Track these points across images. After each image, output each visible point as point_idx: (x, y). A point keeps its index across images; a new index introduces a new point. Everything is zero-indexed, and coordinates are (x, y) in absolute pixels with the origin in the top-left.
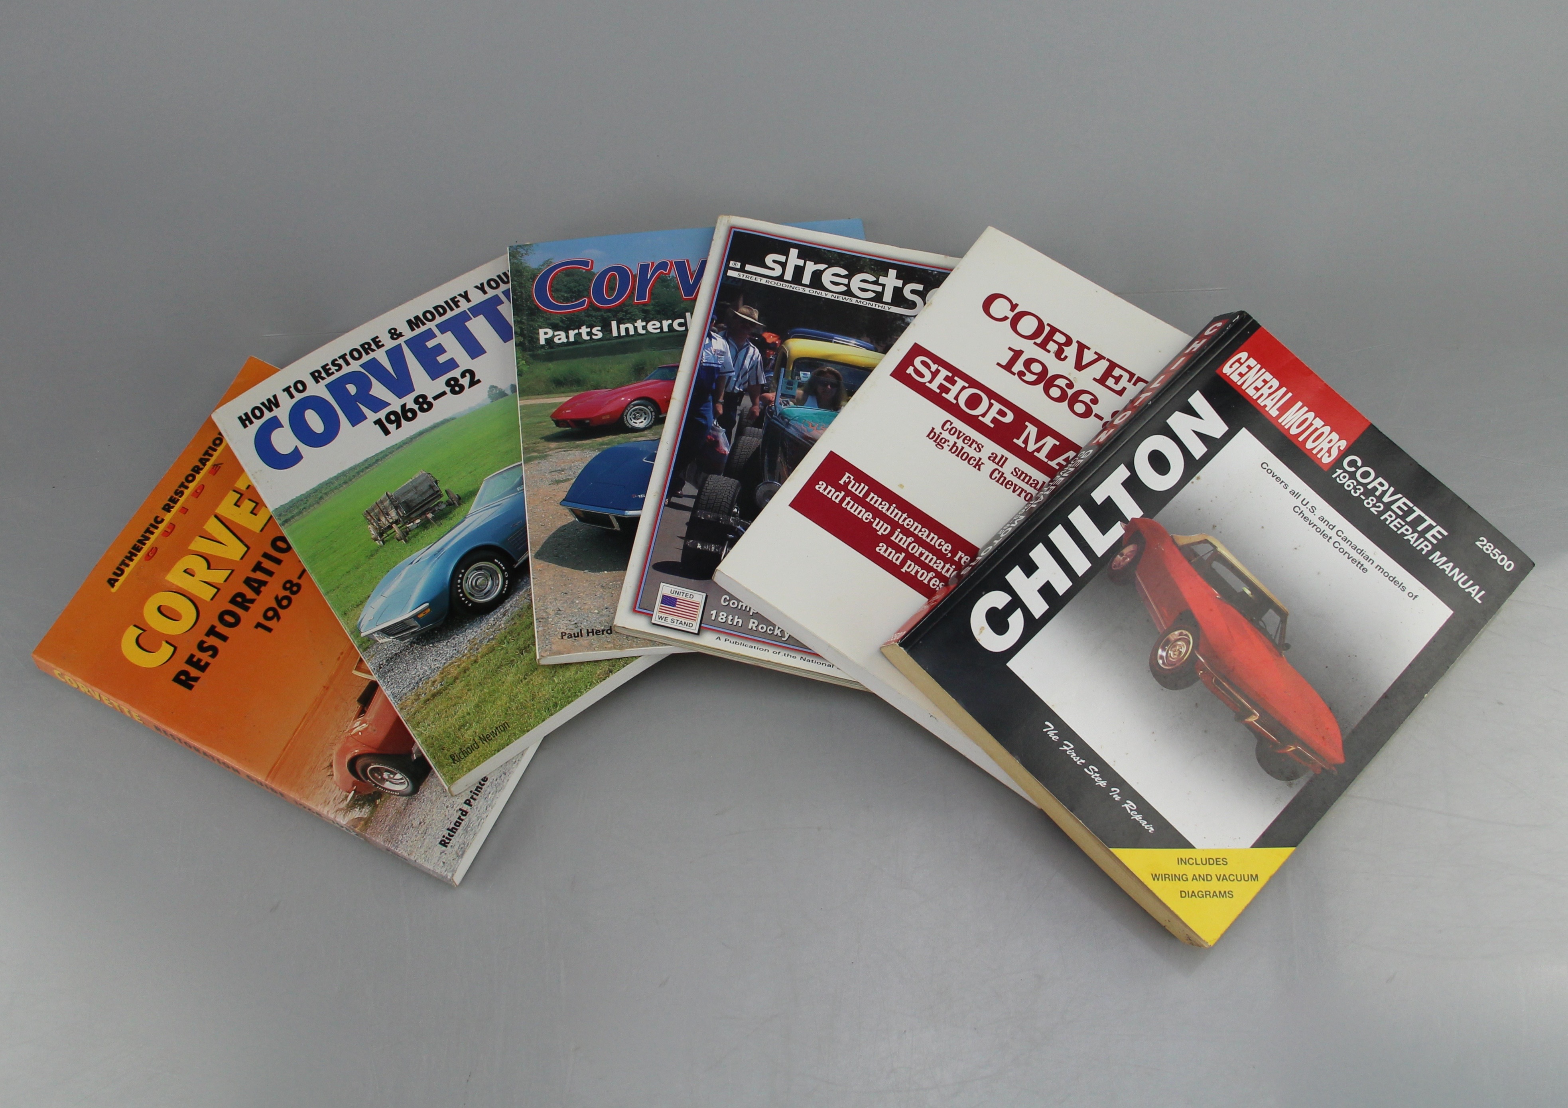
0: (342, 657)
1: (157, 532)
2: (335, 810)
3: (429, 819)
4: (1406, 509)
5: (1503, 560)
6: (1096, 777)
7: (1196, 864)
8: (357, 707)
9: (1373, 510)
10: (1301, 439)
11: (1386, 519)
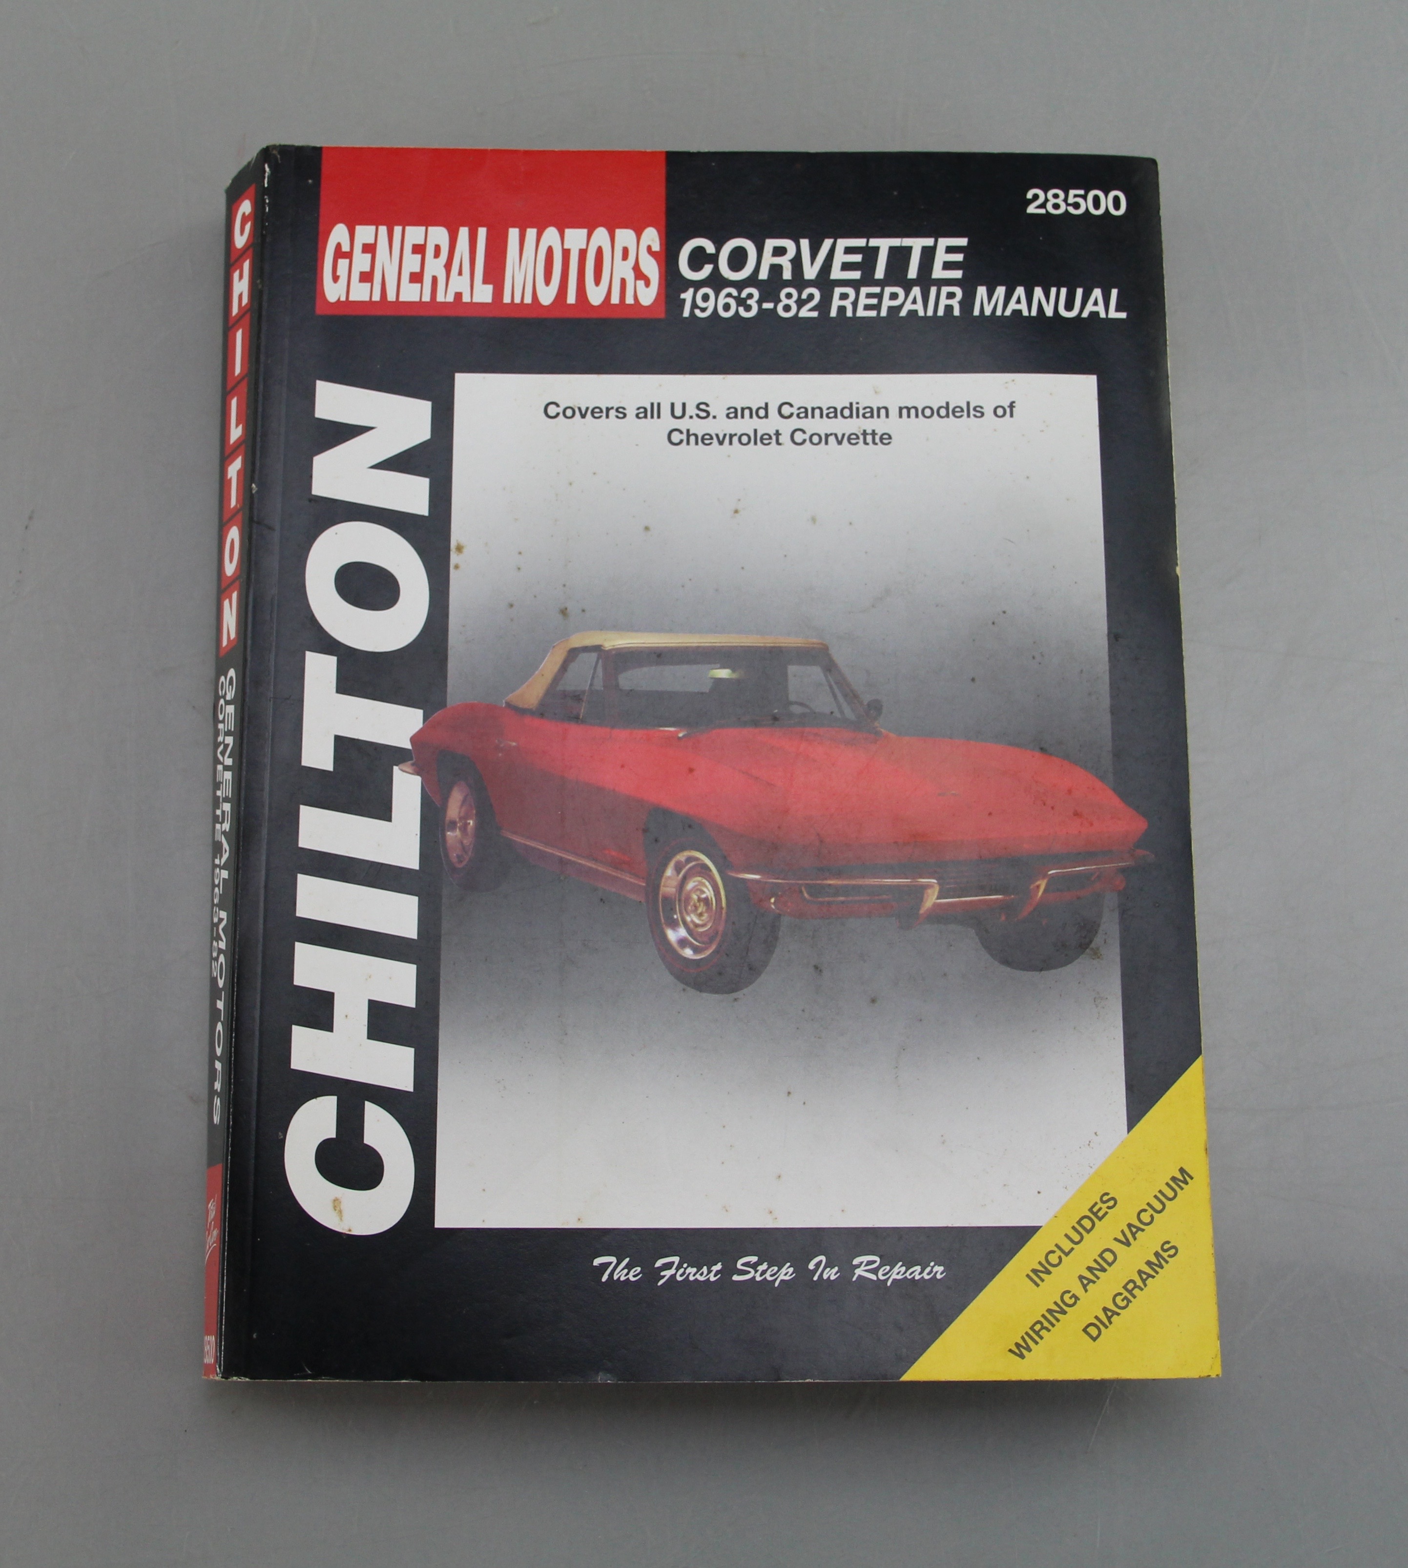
4: (857, 258)
5: (1097, 202)
6: (765, 1273)
7: (1067, 1254)
9: (804, 313)
10: (571, 299)
11: (842, 309)
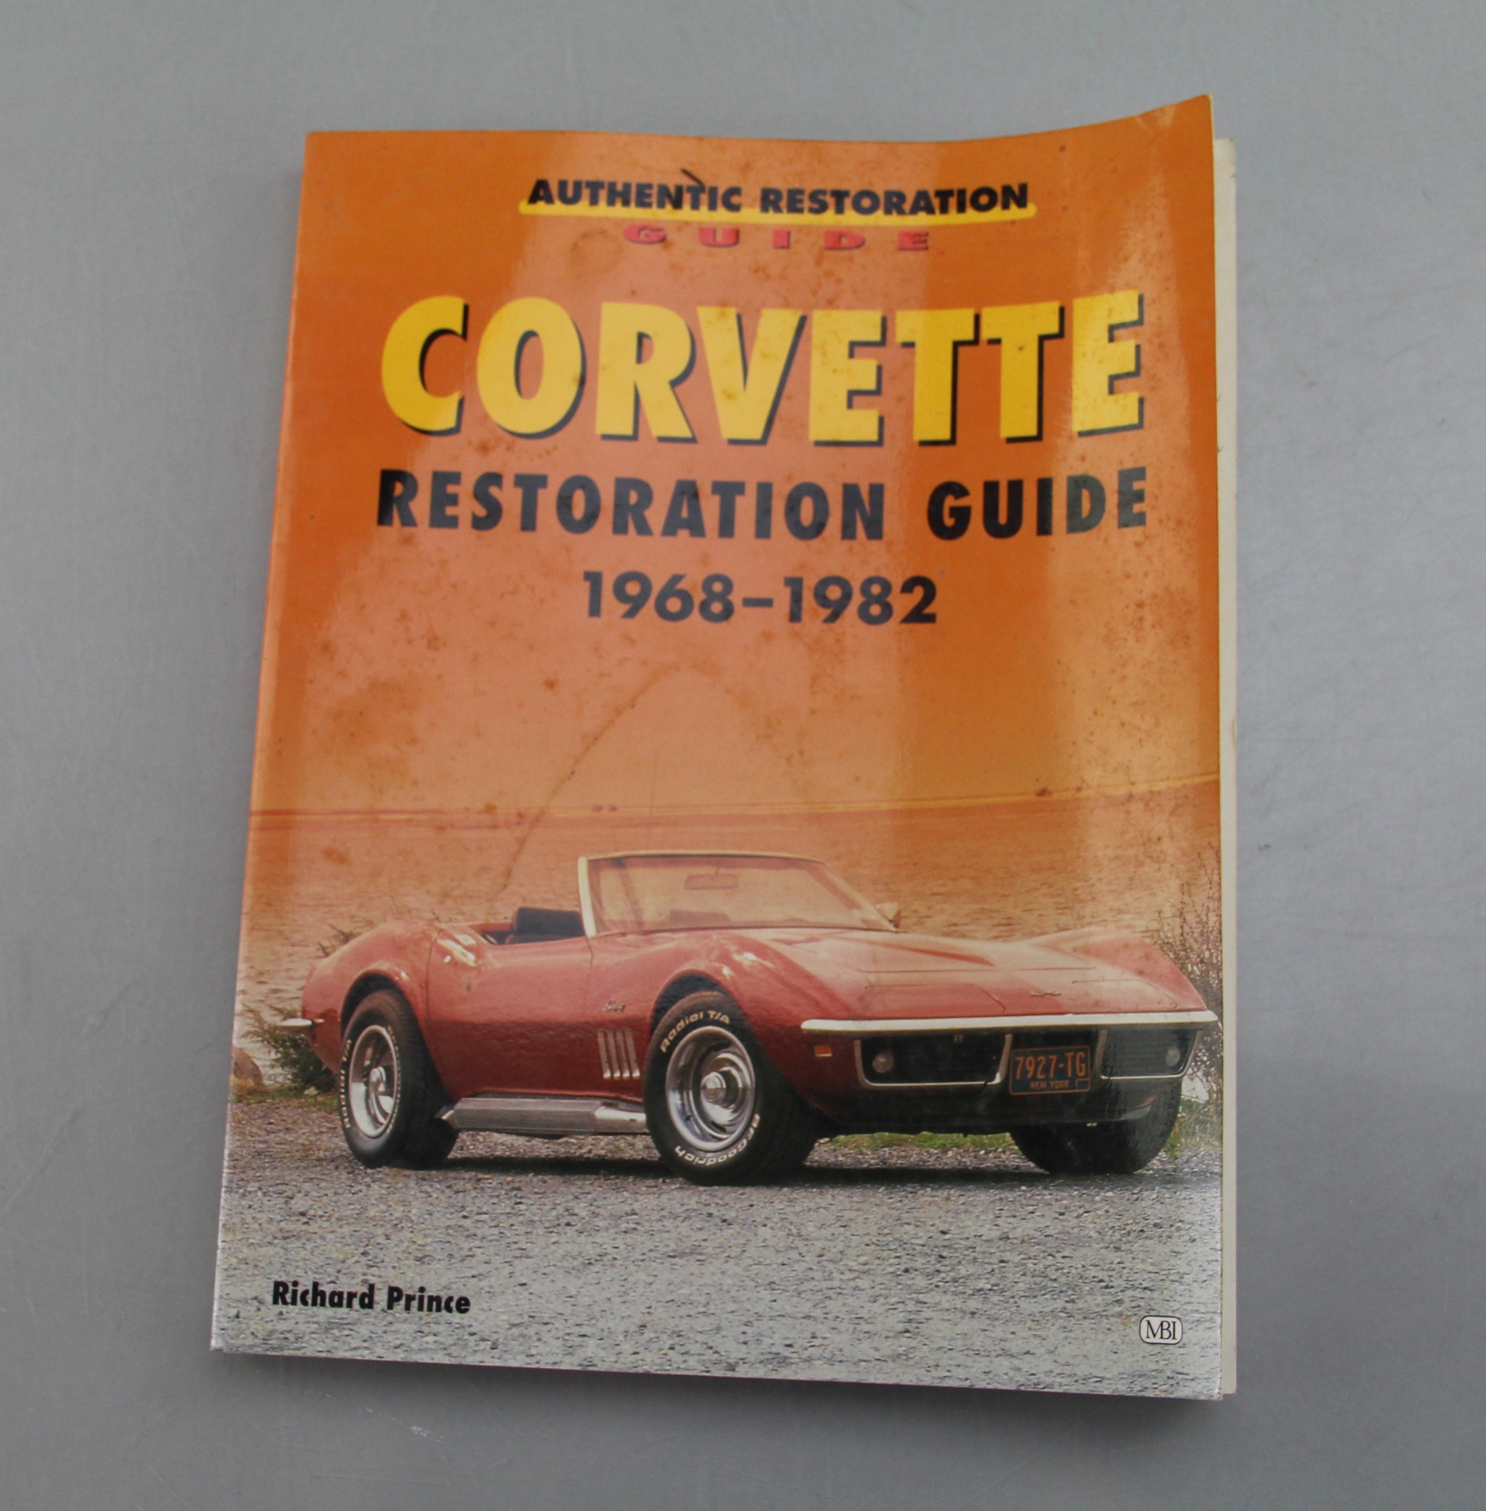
0: (605, 813)
1: (704, 215)
2: (253, 1006)
3: (321, 1227)
8: (505, 915)
